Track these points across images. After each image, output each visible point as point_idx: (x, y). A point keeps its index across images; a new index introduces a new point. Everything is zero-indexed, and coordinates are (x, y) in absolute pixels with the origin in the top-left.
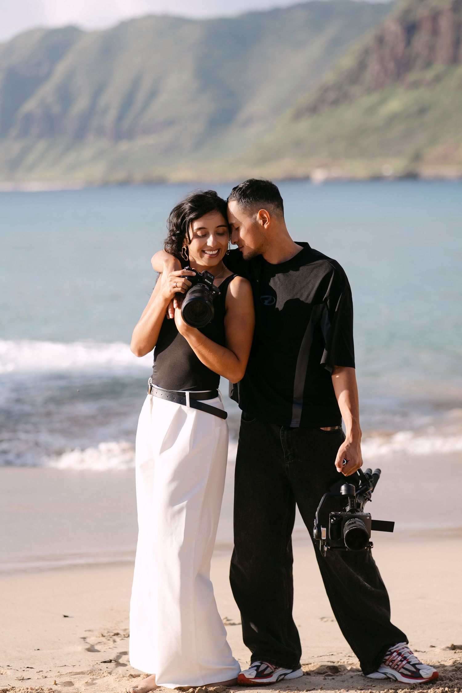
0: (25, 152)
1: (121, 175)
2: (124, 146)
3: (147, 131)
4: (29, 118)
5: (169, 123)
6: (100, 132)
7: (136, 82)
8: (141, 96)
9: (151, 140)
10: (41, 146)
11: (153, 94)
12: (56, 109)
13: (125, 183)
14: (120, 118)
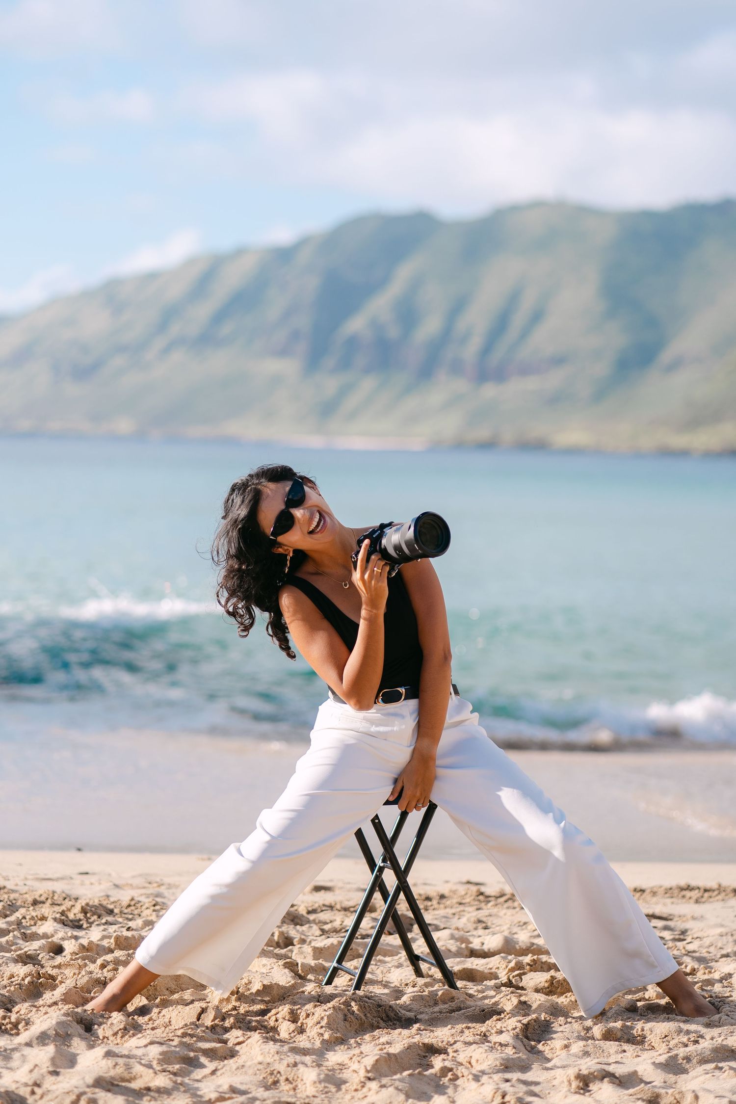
0: (344, 391)
1: (483, 433)
2: (490, 391)
3: (525, 370)
4: (352, 343)
5: (558, 361)
6: (457, 368)
7: (513, 299)
8: (518, 320)
9: (531, 384)
10: (368, 384)
11: (537, 316)
12: (393, 332)
13: (488, 445)
14: (487, 349)
